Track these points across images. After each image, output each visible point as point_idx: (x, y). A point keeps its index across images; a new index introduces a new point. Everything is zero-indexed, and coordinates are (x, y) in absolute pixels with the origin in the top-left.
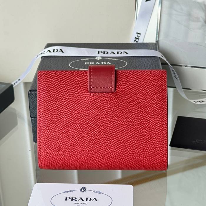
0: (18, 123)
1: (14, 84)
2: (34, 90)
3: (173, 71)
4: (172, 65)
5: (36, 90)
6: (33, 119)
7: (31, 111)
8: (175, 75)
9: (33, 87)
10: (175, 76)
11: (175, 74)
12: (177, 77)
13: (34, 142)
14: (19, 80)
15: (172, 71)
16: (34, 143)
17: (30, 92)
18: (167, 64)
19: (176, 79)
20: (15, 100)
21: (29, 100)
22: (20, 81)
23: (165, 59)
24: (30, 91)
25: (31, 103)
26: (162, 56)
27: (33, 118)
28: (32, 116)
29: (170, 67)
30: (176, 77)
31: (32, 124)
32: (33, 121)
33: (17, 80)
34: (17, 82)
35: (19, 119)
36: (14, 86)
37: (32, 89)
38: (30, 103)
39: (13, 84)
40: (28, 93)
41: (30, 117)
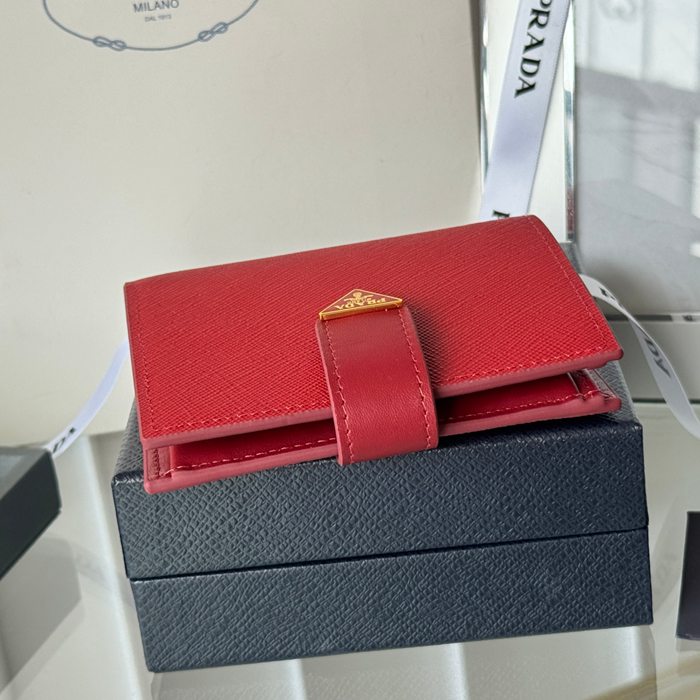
0: (83, 593)
1: (55, 450)
2: (132, 474)
3: (649, 343)
4: (639, 318)
5: (139, 473)
6: (137, 582)
7: (128, 553)
8: (657, 359)
9: (127, 459)
10: (659, 363)
11: (656, 353)
12: (667, 363)
13: (151, 670)
14: (72, 431)
15: (644, 344)
16: (152, 674)
17: (118, 482)
18: (625, 318)
19: (664, 373)
20: (62, 509)
21: (117, 513)
22: (75, 433)
23: (615, 303)
24: (119, 476)
25: (125, 523)
26: (604, 292)
27: (140, 580)
28: (133, 574)
29: (637, 331)
30: (664, 364)
31: (137, 603)
32: (138, 592)
33: (65, 433)
34: (64, 440)
35: (83, 581)
36: (54, 456)
37: (125, 470)
38: (122, 524)
39: (49, 447)
40: (113, 486)
41: (125, 576)
